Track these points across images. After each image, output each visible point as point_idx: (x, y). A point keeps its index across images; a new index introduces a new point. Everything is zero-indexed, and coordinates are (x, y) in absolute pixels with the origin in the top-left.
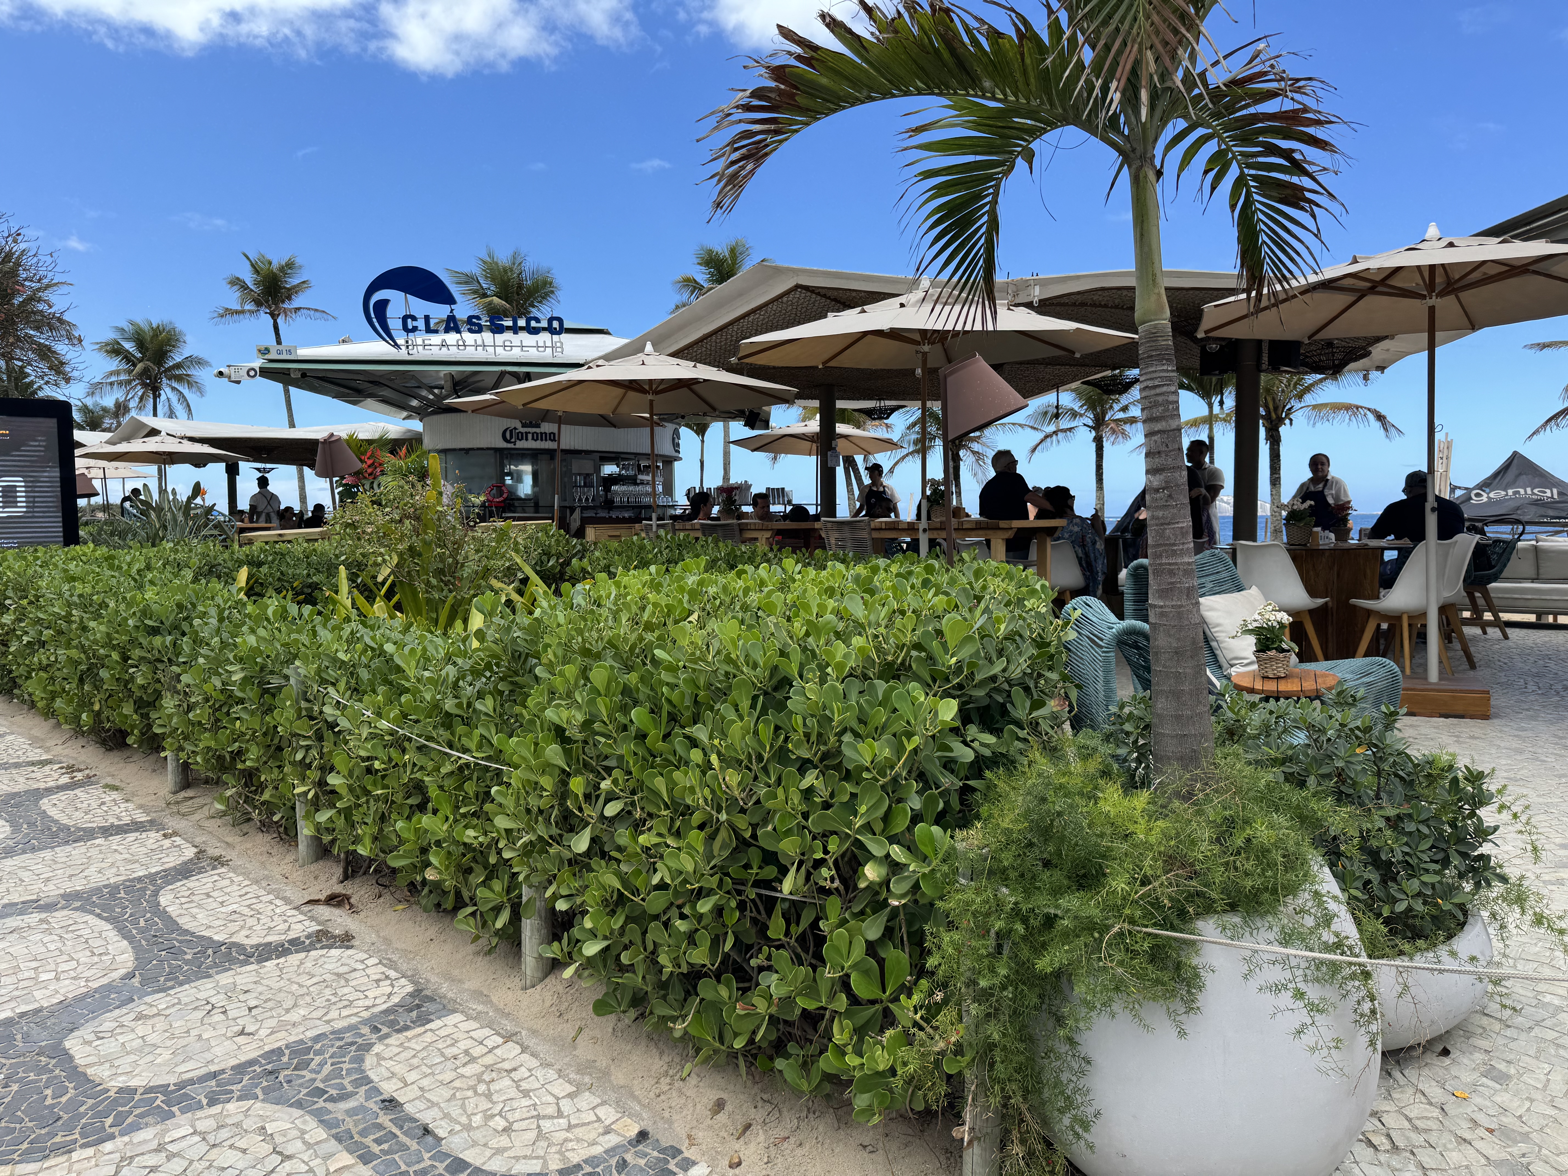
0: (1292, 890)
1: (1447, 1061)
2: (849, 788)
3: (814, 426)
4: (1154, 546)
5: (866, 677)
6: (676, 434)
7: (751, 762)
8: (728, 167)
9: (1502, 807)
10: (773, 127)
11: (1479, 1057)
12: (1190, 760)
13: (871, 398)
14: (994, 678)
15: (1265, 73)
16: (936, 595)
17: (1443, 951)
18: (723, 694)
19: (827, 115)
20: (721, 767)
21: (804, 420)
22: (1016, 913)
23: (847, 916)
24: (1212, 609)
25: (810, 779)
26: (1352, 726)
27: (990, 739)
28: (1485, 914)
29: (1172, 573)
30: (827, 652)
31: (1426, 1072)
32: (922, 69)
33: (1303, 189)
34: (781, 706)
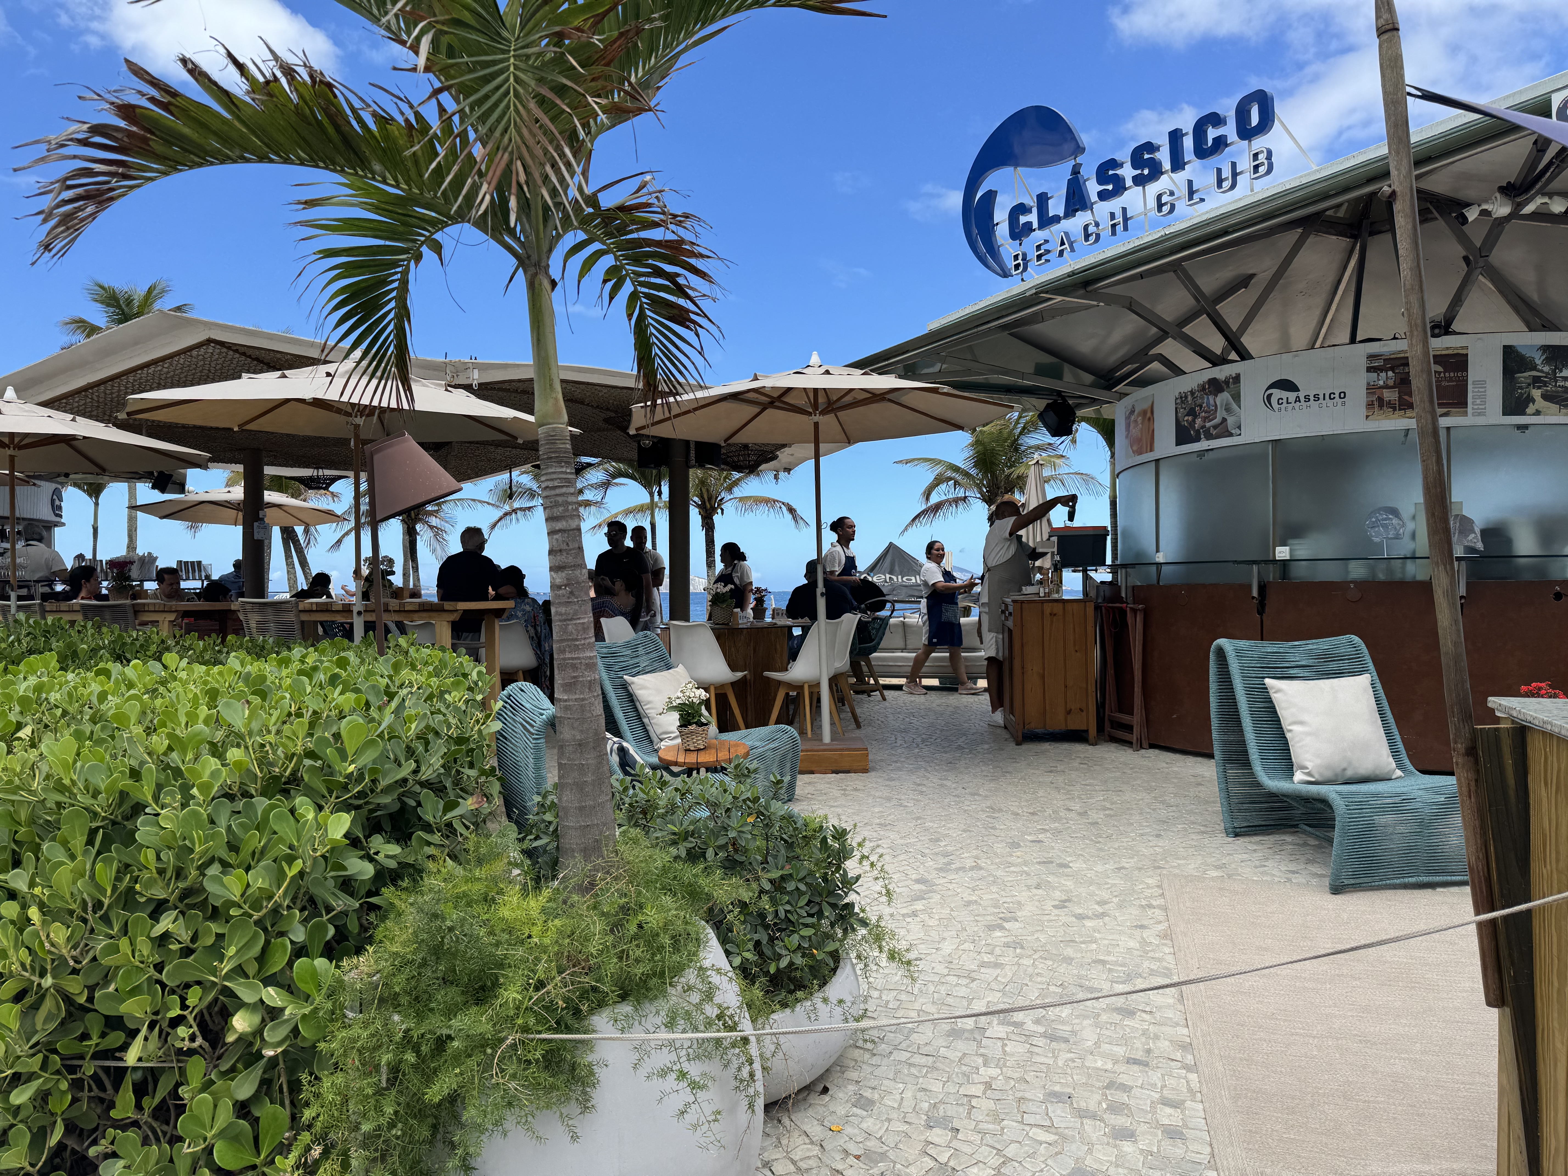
0: (678, 970)
1: (826, 1098)
2: (215, 928)
3: (238, 493)
4: (558, 641)
5: (246, 795)
6: (57, 495)
7: (85, 910)
8: (58, 206)
9: (863, 857)
10: (120, 170)
11: (851, 1088)
12: (591, 851)
13: (307, 466)
14: (405, 781)
15: (649, 205)
16: (342, 693)
17: (817, 998)
18: (50, 828)
19: (191, 168)
20: (44, 922)
21: (227, 485)
22: (408, 1041)
23: (213, 1077)
24: (643, 687)
25: (166, 923)
26: (744, 797)
27: (394, 849)
28: (853, 955)
29: (574, 667)
30: (191, 770)
31: (810, 1112)
32: (304, 139)
33: (688, 311)
34: (129, 839)
